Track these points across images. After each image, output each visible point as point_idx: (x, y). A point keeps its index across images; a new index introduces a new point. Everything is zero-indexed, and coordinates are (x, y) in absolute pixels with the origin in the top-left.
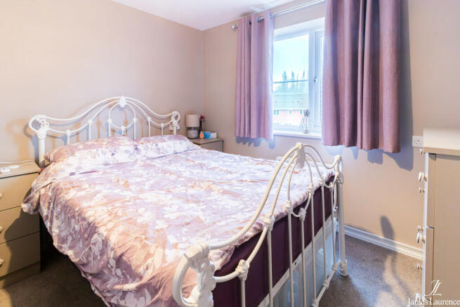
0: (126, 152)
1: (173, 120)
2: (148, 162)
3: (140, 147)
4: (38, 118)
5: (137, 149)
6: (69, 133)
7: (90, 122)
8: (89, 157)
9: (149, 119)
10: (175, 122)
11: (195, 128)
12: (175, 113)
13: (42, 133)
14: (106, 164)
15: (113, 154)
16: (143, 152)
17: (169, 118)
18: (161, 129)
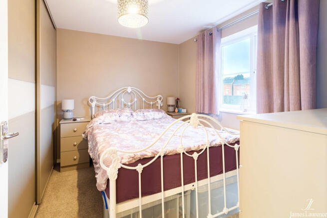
0: (127, 116)
1: (158, 100)
2: (136, 122)
3: (134, 114)
4: (92, 97)
5: (132, 115)
6: (104, 105)
7: (114, 100)
8: (109, 117)
9: (144, 99)
10: (159, 102)
11: (172, 106)
12: (160, 96)
13: (93, 104)
14: (116, 121)
15: (120, 116)
16: (135, 117)
17: (156, 99)
18: (150, 105)
